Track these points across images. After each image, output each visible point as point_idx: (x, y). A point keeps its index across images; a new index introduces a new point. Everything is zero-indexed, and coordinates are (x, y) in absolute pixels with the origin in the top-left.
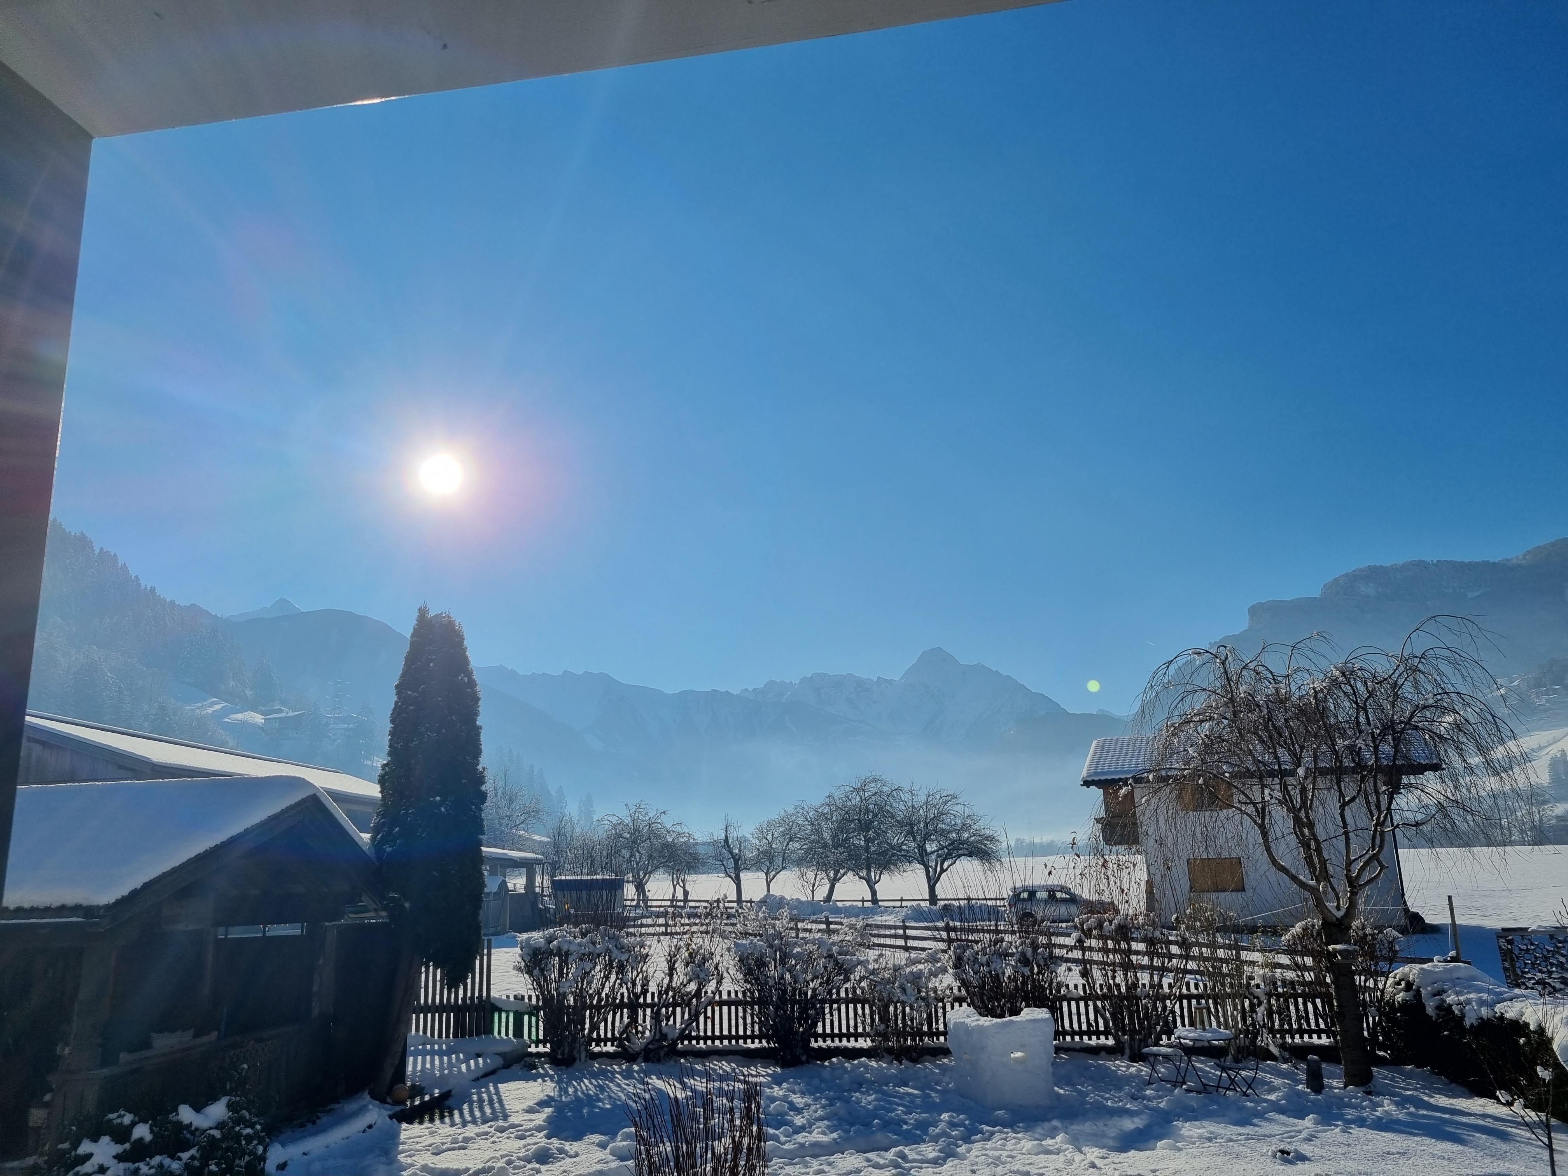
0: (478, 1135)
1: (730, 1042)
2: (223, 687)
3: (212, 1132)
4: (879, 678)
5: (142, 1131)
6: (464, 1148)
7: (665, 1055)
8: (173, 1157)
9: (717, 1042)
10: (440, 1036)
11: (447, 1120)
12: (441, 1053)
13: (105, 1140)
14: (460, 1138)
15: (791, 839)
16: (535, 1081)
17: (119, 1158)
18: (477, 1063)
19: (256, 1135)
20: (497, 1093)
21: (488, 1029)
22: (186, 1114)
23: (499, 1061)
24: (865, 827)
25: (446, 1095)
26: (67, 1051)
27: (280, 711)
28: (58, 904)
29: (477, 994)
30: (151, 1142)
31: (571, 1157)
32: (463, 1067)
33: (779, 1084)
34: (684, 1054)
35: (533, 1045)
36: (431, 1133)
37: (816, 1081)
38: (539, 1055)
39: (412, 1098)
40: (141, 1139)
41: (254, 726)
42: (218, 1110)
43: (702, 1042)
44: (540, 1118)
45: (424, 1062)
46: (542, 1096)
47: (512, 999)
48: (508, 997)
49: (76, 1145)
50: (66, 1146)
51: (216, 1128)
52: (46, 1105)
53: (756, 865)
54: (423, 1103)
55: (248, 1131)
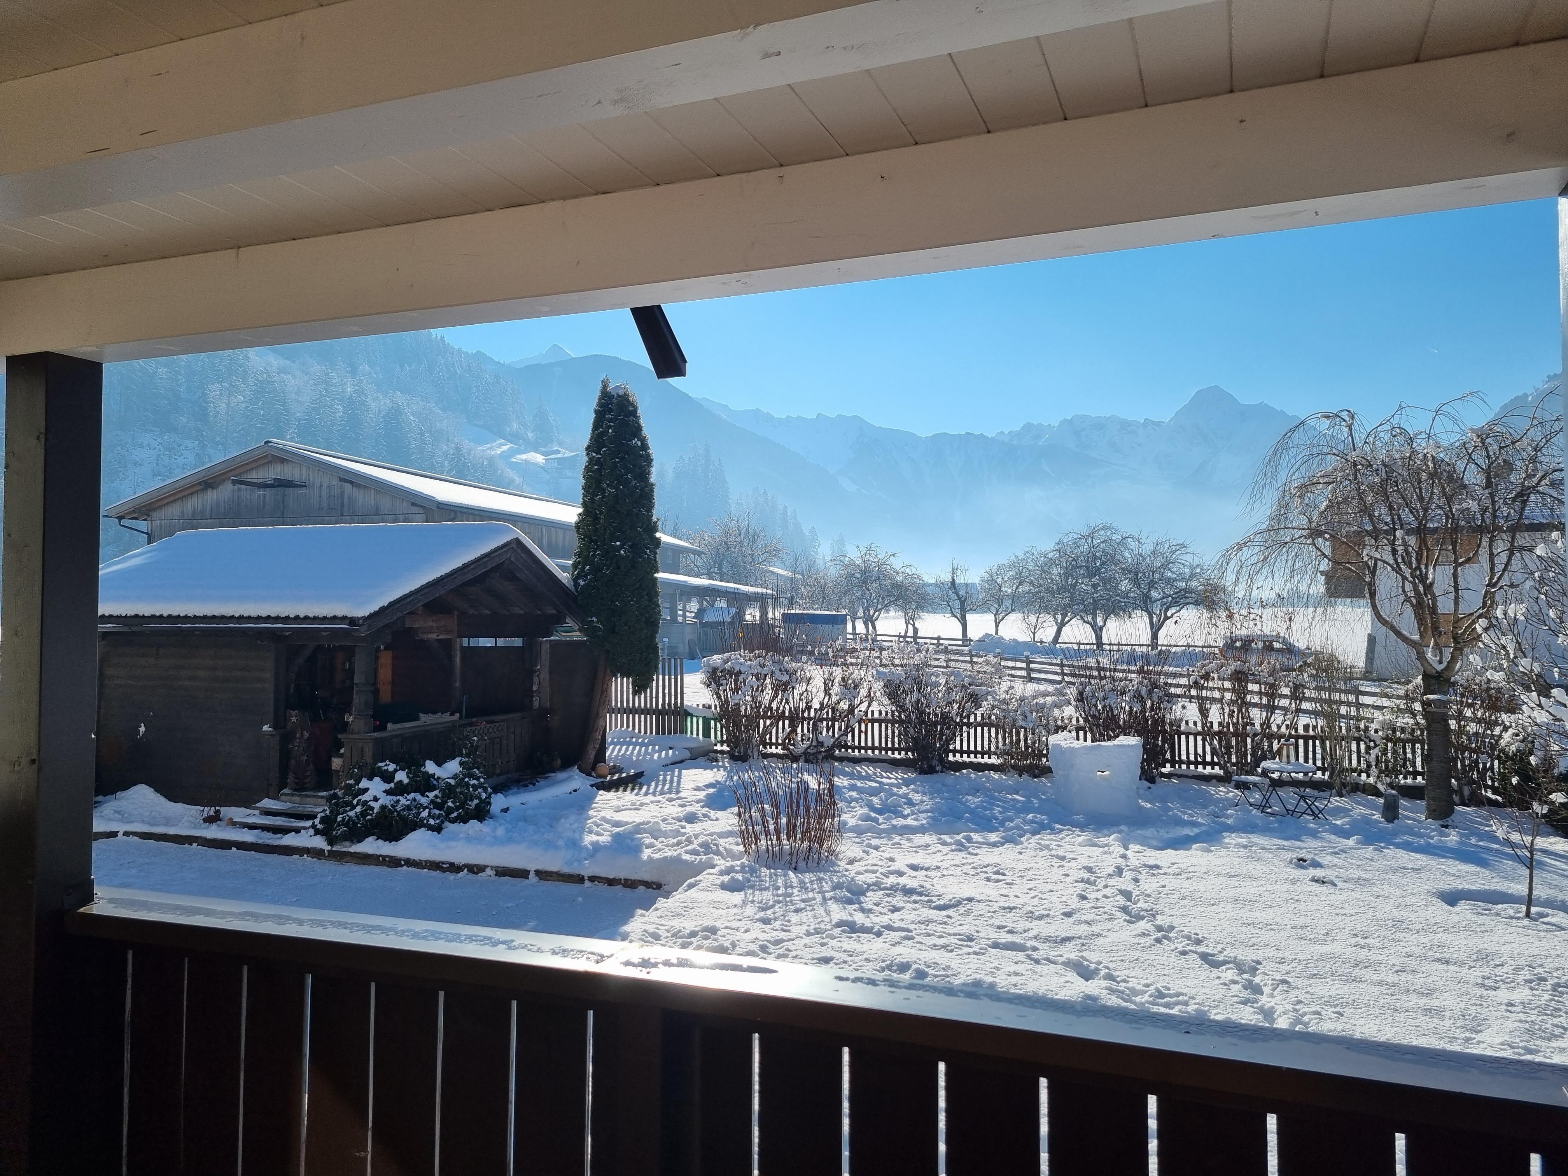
0: (652, 802)
1: (880, 752)
2: (508, 429)
3: (449, 780)
4: (1146, 419)
5: (402, 776)
6: (639, 809)
7: (823, 758)
8: (423, 795)
9: (870, 752)
10: (646, 732)
11: (636, 791)
12: (642, 745)
13: (377, 779)
14: (638, 803)
15: (1020, 583)
16: (712, 770)
17: (388, 792)
18: (667, 754)
19: (480, 786)
20: (679, 776)
21: (683, 730)
22: (430, 767)
23: (687, 754)
24: (1092, 572)
25: (640, 775)
26: (351, 719)
27: (558, 452)
28: (332, 615)
29: (673, 702)
30: (408, 784)
31: (712, 820)
32: (656, 756)
33: (907, 786)
34: (841, 759)
35: (719, 745)
36: (618, 798)
37: (939, 785)
38: (722, 752)
39: (613, 774)
40: (401, 781)
41: (536, 465)
42: (453, 767)
43: (856, 751)
44: (701, 795)
45: (627, 750)
46: (712, 781)
47: (701, 707)
48: (698, 705)
49: (358, 782)
50: (352, 782)
51: (452, 778)
52: (342, 756)
53: (983, 607)
54: (619, 779)
55: (475, 782)
